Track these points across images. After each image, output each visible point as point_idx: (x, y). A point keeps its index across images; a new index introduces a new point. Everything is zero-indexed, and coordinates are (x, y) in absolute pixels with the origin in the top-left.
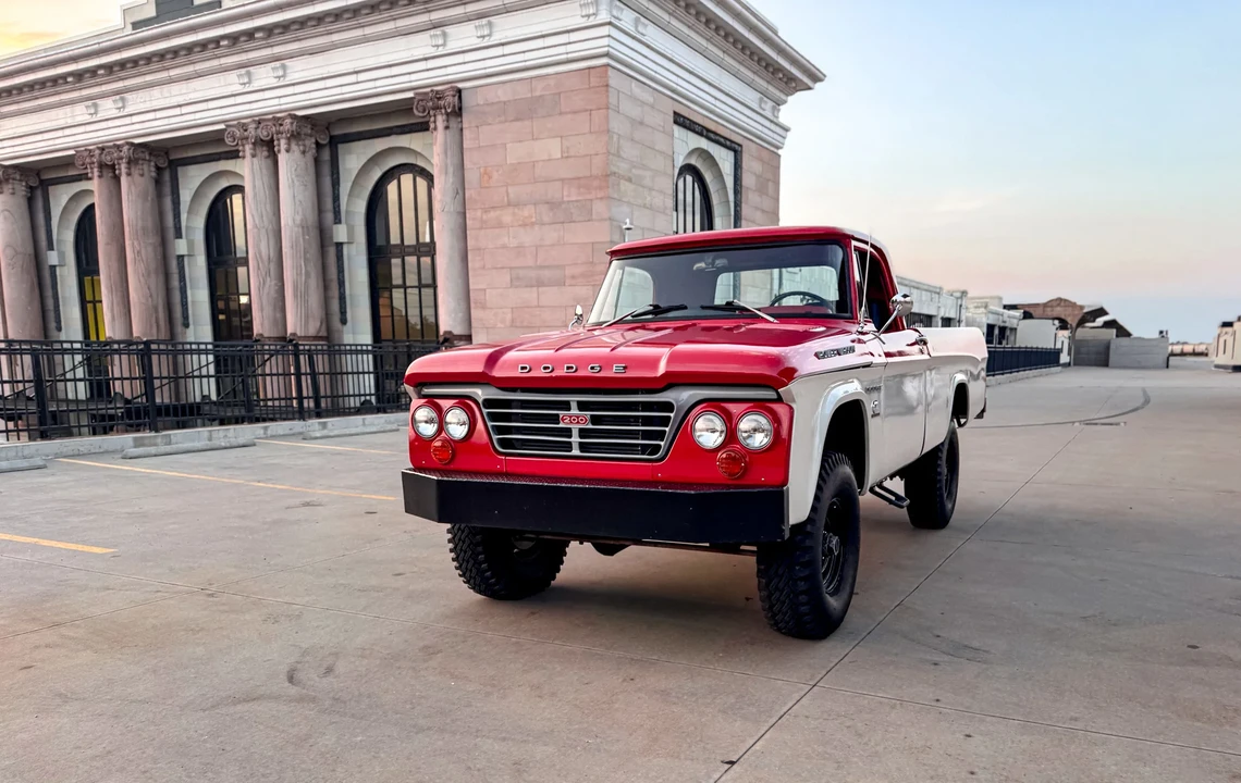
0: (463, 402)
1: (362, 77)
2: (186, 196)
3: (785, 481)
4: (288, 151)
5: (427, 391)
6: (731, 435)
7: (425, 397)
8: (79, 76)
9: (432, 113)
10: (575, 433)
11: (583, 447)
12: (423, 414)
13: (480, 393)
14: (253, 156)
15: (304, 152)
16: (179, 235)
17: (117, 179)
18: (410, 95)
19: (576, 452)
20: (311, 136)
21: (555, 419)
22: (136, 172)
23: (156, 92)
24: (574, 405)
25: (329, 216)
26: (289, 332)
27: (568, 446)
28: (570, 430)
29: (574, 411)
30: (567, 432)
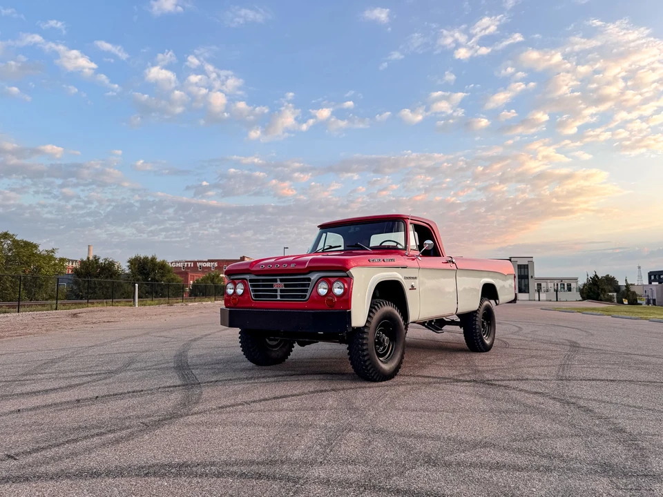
0: (243, 281)
3: (350, 308)
5: (232, 277)
6: (330, 290)
7: (232, 279)
10: (279, 291)
11: (281, 296)
12: (230, 286)
13: (248, 277)
19: (279, 298)
21: (272, 286)
24: (278, 280)
27: (276, 296)
28: (276, 290)
29: (279, 282)
30: (276, 291)
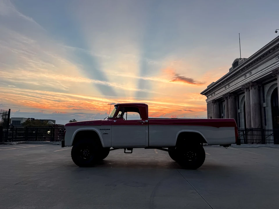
1: (263, 71)
2: (240, 101)
4: (251, 89)
8: (223, 83)
9: (276, 75)
14: (246, 91)
15: (255, 89)
16: (239, 109)
17: (228, 99)
18: (272, 72)
20: (257, 85)
22: (231, 98)
23: (233, 83)
25: (262, 101)
26: (252, 127)
